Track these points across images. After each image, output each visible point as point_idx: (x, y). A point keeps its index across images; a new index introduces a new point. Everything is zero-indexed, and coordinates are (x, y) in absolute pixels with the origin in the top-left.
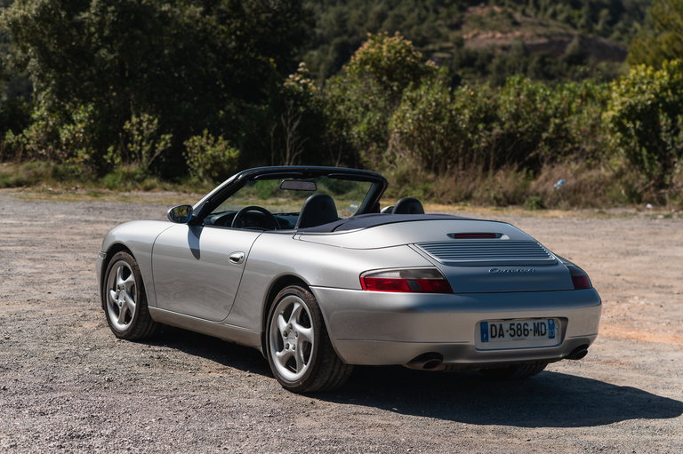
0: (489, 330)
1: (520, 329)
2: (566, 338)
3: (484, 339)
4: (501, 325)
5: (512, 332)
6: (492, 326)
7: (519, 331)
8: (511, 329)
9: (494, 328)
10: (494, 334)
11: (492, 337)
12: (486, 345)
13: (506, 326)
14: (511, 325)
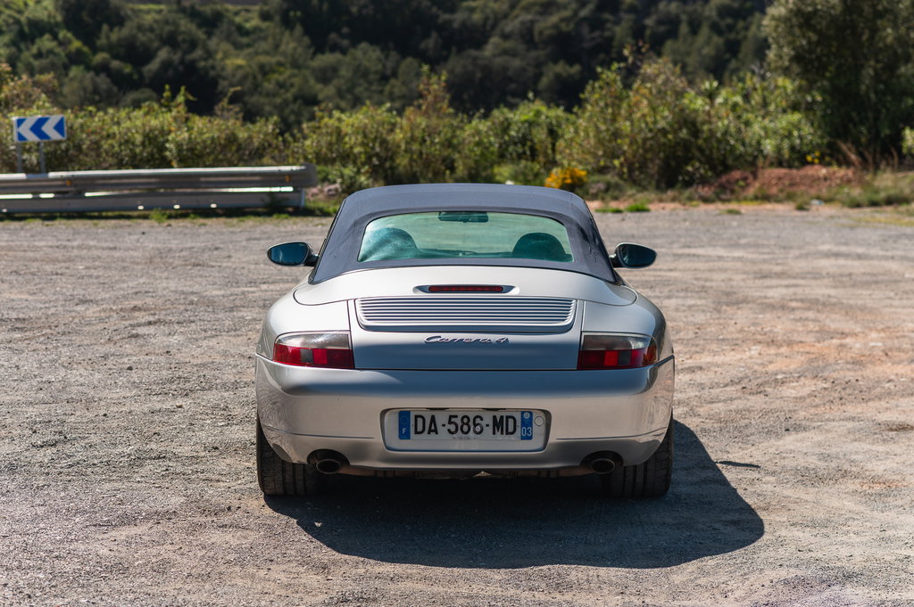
0: (412, 422)
1: (467, 424)
2: (552, 440)
3: (404, 435)
4: (433, 418)
5: (453, 428)
6: (416, 417)
7: (465, 424)
8: (450, 422)
9: (420, 420)
10: (420, 428)
11: (416, 432)
12: (405, 444)
13: (441, 419)
14: (451, 417)
